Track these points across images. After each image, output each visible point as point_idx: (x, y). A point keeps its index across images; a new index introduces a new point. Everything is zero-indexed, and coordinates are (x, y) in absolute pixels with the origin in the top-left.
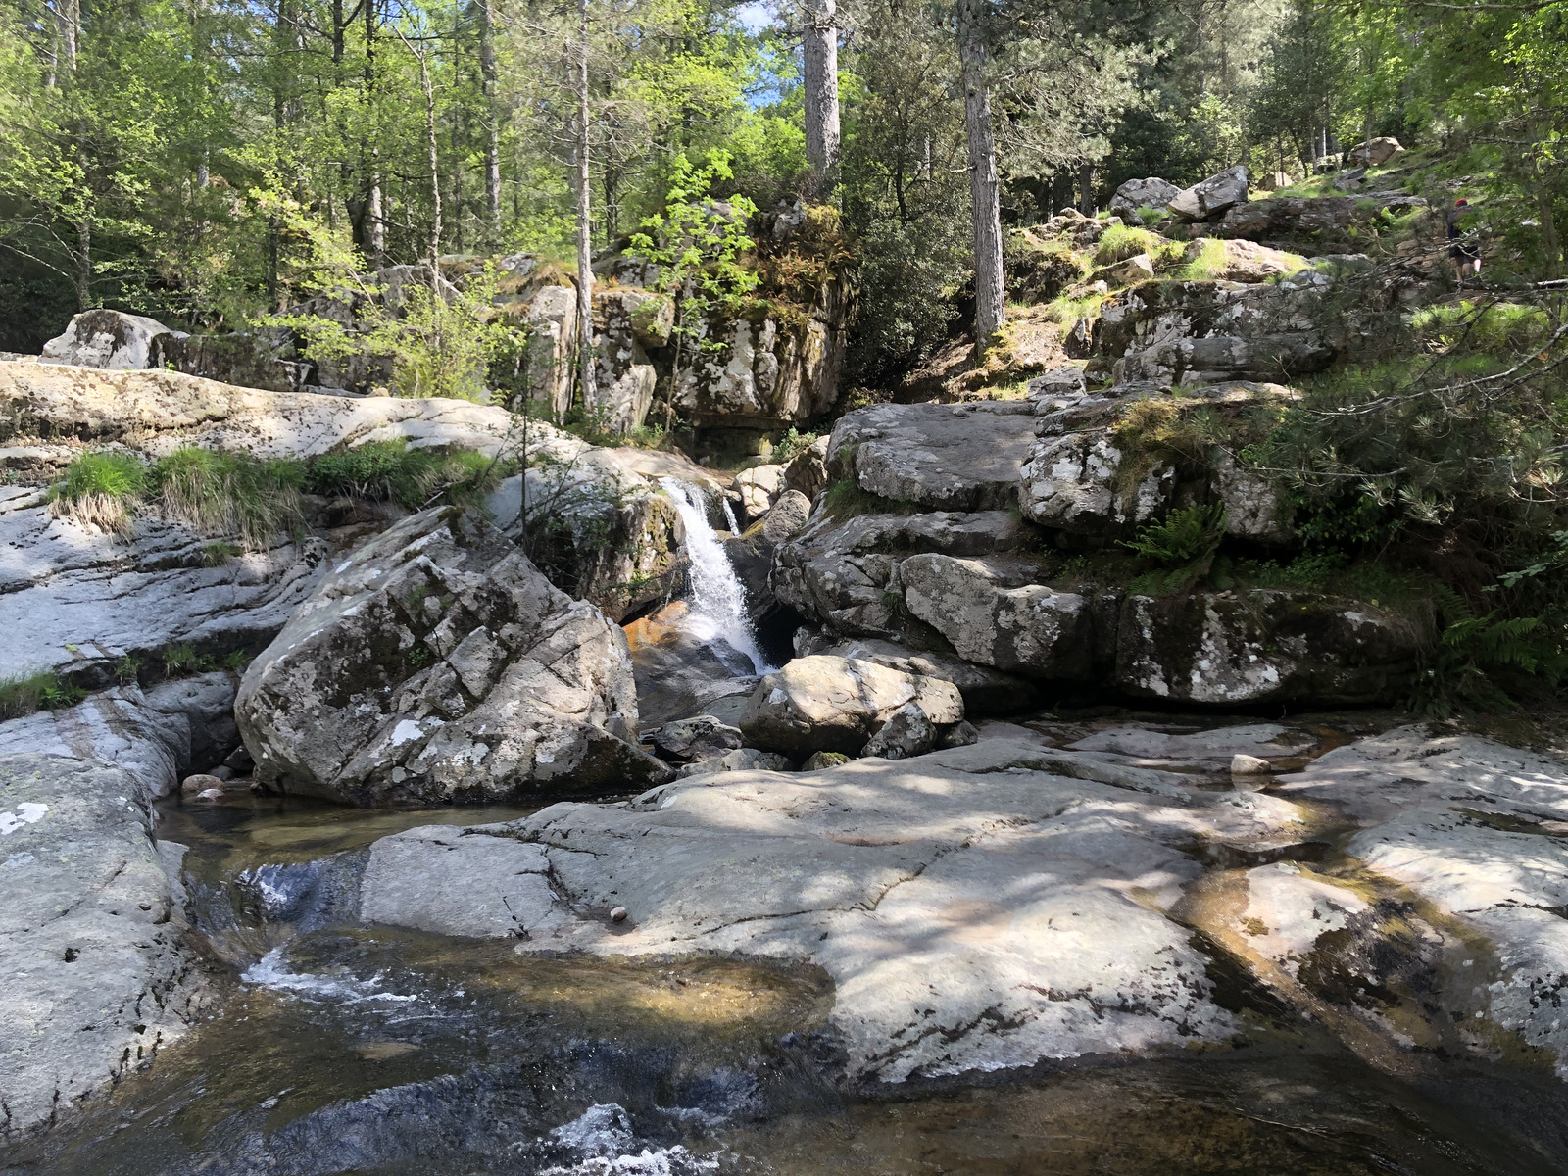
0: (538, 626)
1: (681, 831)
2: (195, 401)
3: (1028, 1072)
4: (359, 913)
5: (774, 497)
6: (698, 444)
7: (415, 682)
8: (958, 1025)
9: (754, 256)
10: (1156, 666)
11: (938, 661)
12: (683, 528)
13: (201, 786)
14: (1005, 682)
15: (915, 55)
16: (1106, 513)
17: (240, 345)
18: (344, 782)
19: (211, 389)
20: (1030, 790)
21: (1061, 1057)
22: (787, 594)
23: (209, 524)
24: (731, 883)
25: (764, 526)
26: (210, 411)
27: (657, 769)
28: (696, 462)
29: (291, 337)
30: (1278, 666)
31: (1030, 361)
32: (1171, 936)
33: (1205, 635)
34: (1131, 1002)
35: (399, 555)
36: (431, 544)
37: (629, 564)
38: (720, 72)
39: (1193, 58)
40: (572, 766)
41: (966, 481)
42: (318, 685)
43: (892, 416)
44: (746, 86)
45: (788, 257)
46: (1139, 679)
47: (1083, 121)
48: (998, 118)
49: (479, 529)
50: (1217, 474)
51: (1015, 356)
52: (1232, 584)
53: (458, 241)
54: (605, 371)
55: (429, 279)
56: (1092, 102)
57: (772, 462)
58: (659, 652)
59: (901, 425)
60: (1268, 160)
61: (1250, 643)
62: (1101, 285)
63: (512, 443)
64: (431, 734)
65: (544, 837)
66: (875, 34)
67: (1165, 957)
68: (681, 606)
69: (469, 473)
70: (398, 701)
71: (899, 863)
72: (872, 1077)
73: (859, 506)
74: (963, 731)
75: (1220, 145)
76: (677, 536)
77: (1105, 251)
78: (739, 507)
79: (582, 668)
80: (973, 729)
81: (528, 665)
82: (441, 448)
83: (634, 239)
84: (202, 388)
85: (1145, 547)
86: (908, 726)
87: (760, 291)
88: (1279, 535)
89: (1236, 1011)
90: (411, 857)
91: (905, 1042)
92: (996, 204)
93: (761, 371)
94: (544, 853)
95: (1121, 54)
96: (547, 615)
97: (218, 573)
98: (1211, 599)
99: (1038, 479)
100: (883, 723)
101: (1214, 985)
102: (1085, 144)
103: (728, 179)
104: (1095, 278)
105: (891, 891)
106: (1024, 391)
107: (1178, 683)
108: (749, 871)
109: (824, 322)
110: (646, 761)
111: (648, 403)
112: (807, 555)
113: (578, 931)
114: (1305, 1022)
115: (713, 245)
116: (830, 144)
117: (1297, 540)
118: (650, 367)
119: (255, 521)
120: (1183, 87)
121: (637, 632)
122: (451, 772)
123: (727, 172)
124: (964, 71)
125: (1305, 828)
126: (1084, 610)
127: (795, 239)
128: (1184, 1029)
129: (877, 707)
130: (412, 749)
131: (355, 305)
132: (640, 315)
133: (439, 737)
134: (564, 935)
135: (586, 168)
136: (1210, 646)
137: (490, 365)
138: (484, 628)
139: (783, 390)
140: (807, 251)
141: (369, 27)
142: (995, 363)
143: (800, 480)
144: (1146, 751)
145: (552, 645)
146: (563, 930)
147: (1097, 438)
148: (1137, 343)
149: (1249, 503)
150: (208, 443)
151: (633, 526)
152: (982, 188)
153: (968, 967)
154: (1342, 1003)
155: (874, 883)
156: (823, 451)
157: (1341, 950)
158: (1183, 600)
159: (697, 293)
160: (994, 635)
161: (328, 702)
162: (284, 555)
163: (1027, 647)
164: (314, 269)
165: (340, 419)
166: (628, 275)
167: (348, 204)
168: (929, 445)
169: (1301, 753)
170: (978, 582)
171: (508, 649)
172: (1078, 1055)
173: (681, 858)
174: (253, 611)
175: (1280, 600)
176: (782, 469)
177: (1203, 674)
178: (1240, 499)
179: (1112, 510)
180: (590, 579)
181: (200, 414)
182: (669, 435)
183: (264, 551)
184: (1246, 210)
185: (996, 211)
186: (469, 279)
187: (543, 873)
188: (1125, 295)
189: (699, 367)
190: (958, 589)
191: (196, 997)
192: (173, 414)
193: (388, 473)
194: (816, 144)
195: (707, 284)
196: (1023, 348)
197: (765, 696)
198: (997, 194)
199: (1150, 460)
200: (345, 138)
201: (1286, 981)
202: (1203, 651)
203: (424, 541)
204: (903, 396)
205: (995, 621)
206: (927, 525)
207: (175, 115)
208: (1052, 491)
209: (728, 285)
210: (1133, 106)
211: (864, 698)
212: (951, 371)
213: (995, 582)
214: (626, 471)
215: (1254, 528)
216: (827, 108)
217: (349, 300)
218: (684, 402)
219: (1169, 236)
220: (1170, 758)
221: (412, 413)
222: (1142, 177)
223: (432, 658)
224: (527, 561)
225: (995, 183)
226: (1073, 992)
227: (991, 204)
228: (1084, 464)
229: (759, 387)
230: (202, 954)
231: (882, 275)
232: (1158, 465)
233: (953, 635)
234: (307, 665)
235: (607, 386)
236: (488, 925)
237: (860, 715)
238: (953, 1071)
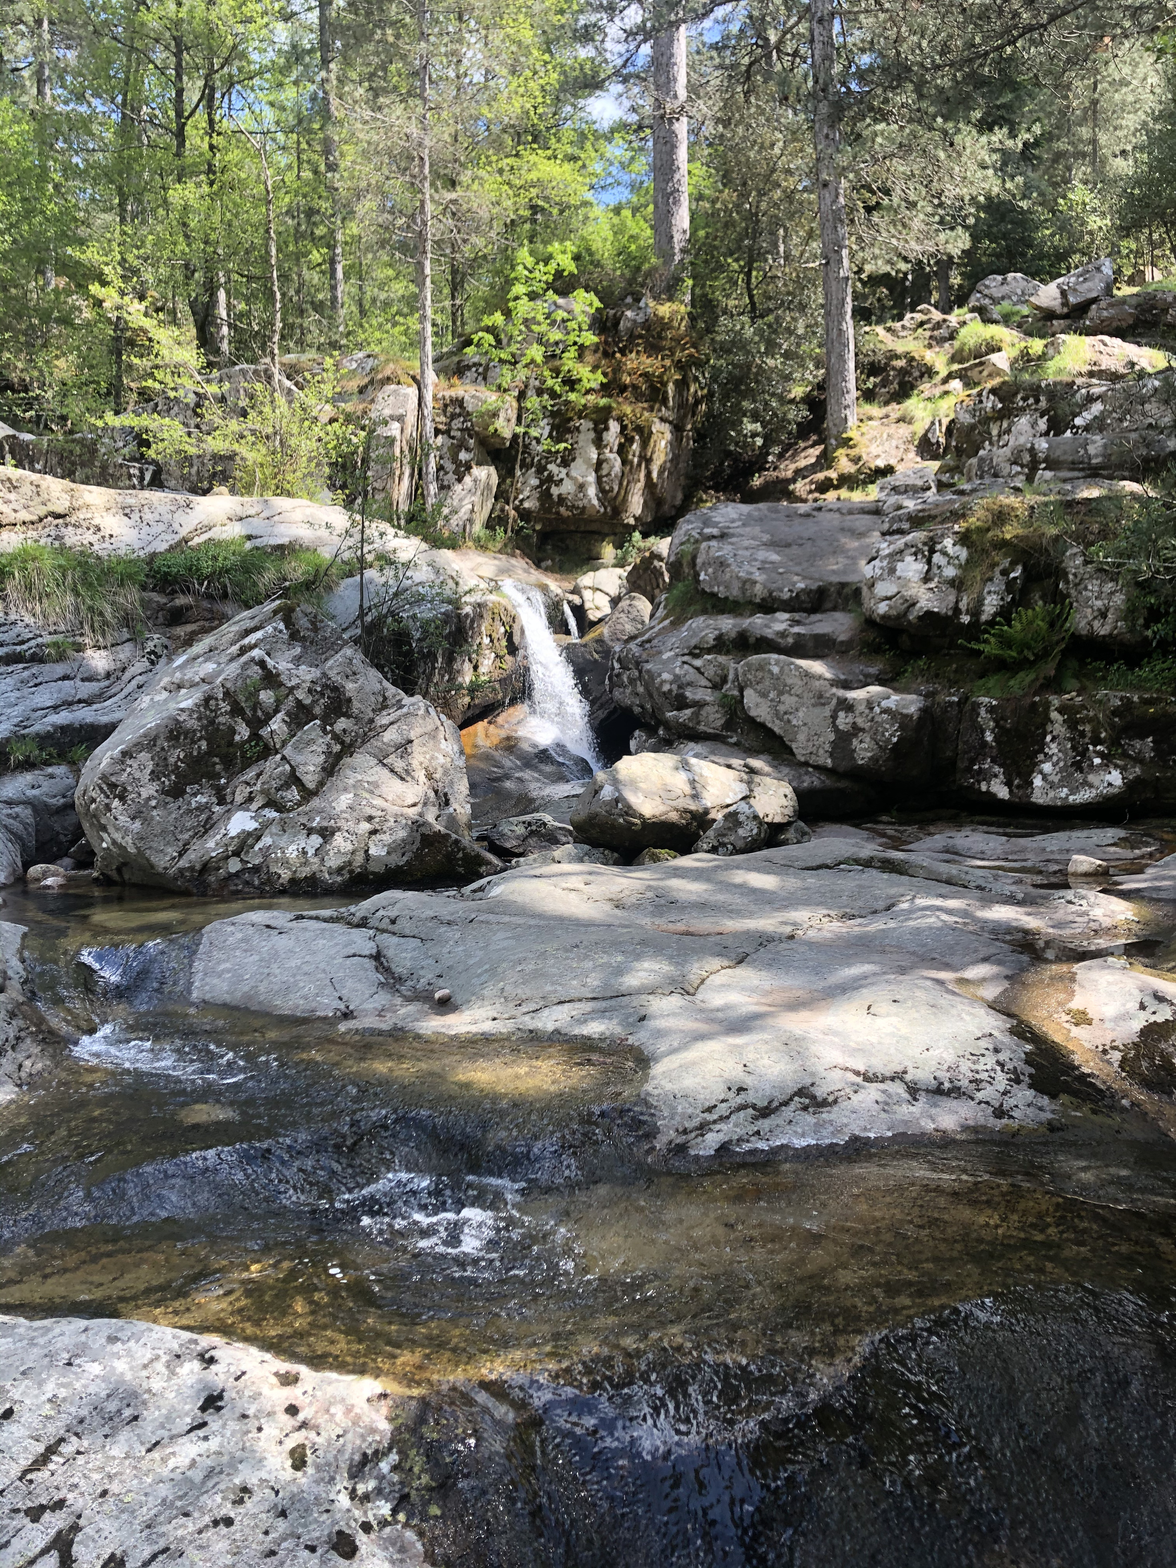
0: (372, 721)
1: (506, 919)
2: (36, 499)
3: (837, 1149)
4: (190, 993)
5: (615, 601)
6: (540, 547)
7: (250, 774)
8: (770, 1102)
9: (599, 355)
10: (997, 769)
11: (776, 763)
12: (522, 632)
13: (45, 875)
14: (842, 784)
15: (767, 144)
16: (950, 613)
17: (84, 446)
18: (181, 871)
19: (53, 486)
20: (860, 886)
21: (872, 1135)
22: (624, 696)
23: (51, 620)
24: (553, 966)
25: (604, 630)
26: (51, 508)
27: (489, 863)
28: (538, 565)
29: (134, 439)
30: (1123, 769)
31: (881, 463)
32: (995, 1024)
33: (1049, 738)
34: (947, 1085)
35: (235, 649)
36: (265, 638)
37: (467, 667)
38: (567, 166)
39: (1062, 145)
40: (405, 859)
41: (808, 582)
42: (155, 776)
43: (735, 516)
44: (595, 180)
45: (633, 355)
46: (979, 782)
47: (941, 212)
48: (853, 209)
49: (313, 623)
50: (1066, 574)
51: (865, 457)
52: (1077, 685)
53: (300, 342)
54: (446, 473)
55: (269, 378)
56: (951, 191)
57: (615, 566)
58: (497, 754)
59: (744, 525)
60: (1139, 254)
61: (1095, 746)
62: (956, 384)
63: (350, 542)
64: (266, 826)
65: (372, 922)
66: (726, 123)
67: (984, 1043)
68: (521, 710)
69: (308, 572)
70: (234, 793)
71: (722, 950)
72: (681, 1149)
73: (698, 607)
74: (796, 830)
75: (1087, 238)
76: (516, 639)
77: (961, 350)
78: (579, 611)
79: (415, 763)
80: (806, 829)
81: (361, 759)
82: (281, 547)
83: (475, 337)
84: (44, 485)
85: (990, 647)
86: (739, 824)
87: (605, 389)
88: (1128, 636)
89: (1053, 1096)
90: (242, 940)
91: (715, 1117)
92: (849, 299)
93: (604, 472)
94: (372, 938)
95: (984, 139)
96: (381, 710)
97: (60, 669)
98: (1055, 701)
99: (881, 578)
100: (714, 821)
101: (1033, 1071)
102: (942, 237)
103: (571, 274)
104: (950, 377)
105: (712, 977)
106: (873, 493)
107: (1018, 787)
108: (572, 955)
109: (670, 423)
110: (478, 856)
111: (490, 506)
112: (644, 656)
113: (403, 1011)
114: (1123, 1109)
115: (557, 343)
116: (679, 240)
117: (1146, 641)
118: (492, 469)
119: (96, 618)
120: (1050, 177)
121: (476, 735)
122: (285, 862)
123: (570, 267)
124: (818, 160)
125: (1140, 926)
126: (925, 711)
127: (640, 336)
128: (1000, 1113)
129: (709, 805)
130: (247, 840)
131: (198, 405)
132: (482, 415)
133: (274, 829)
134: (389, 1015)
135: (428, 264)
136: (1053, 749)
137: (331, 465)
138: (318, 722)
139: (626, 493)
140: (653, 349)
141: (211, 122)
142: (844, 465)
143: (642, 583)
144: (983, 853)
145: (385, 740)
146: (388, 1010)
147: (943, 536)
148: (991, 444)
149: (1099, 603)
150: (50, 540)
151: (472, 628)
152: (834, 283)
153: (785, 1048)
154: (1163, 1092)
155: (696, 970)
156: (665, 553)
157: (1166, 1041)
158: (1027, 701)
159: (540, 392)
160: (832, 737)
161: (164, 792)
162: (125, 652)
163: (865, 750)
164: (157, 367)
165: (179, 516)
166: (471, 374)
167: (192, 305)
168: (772, 544)
169: (1142, 857)
170: (817, 683)
171: (342, 743)
172: (890, 1134)
173: (505, 944)
174: (95, 707)
175: (1128, 703)
176: (623, 572)
177: (1045, 777)
178: (1089, 599)
179: (957, 610)
180: (429, 679)
181: (42, 511)
182: (510, 539)
183: (105, 647)
184: (1111, 305)
185: (849, 308)
186: (309, 377)
187: (371, 956)
188: (980, 394)
189: (541, 469)
190: (797, 690)
191: (28, 1063)
192: (15, 511)
193: (227, 571)
194: (664, 240)
195: (550, 382)
196: (874, 449)
197: (596, 792)
198: (850, 290)
199: (997, 559)
200: (187, 236)
201: (1107, 1069)
202: (1046, 754)
203: (259, 635)
204: (751, 497)
205: (834, 723)
206: (767, 626)
207: (18, 214)
208: (895, 590)
209: (571, 383)
210: (993, 194)
211: (696, 797)
212: (800, 473)
213: (836, 683)
214: (465, 573)
215: (1102, 629)
216: (676, 202)
217: (191, 399)
218: (526, 505)
219: (1029, 334)
220: (1006, 860)
221: (252, 512)
222: (1003, 272)
223: (267, 751)
224: (360, 656)
225: (847, 278)
226: (888, 1074)
227: (844, 299)
228: (929, 562)
229: (602, 490)
230: (35, 1025)
231: (730, 373)
232: (1006, 563)
233: (791, 737)
234: (144, 756)
235: (449, 487)
236: (314, 1004)
237: (691, 812)
238: (762, 1145)
